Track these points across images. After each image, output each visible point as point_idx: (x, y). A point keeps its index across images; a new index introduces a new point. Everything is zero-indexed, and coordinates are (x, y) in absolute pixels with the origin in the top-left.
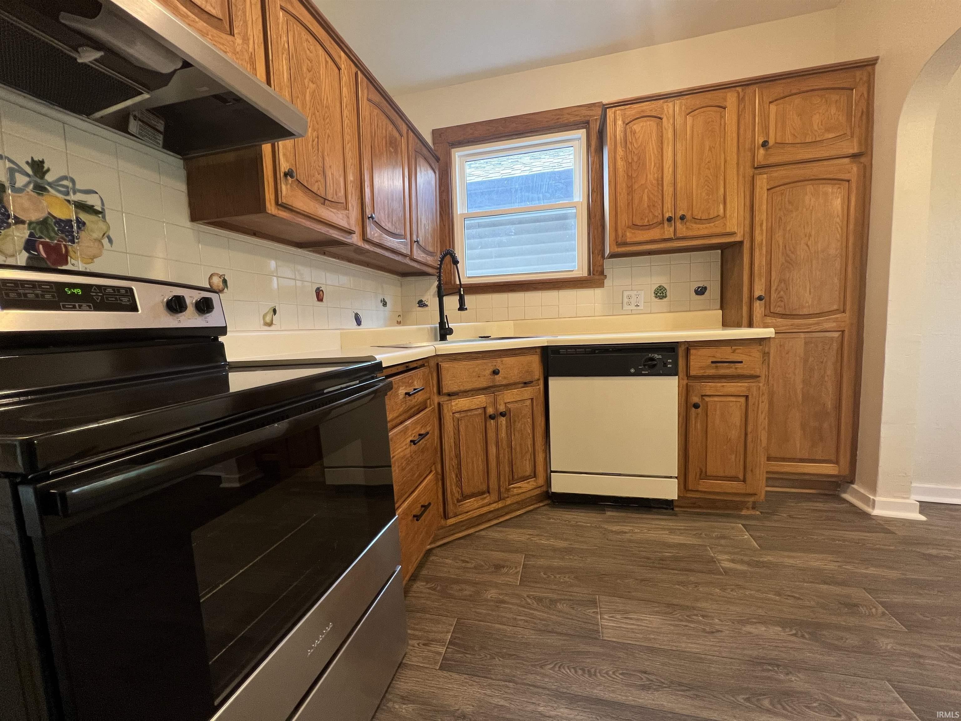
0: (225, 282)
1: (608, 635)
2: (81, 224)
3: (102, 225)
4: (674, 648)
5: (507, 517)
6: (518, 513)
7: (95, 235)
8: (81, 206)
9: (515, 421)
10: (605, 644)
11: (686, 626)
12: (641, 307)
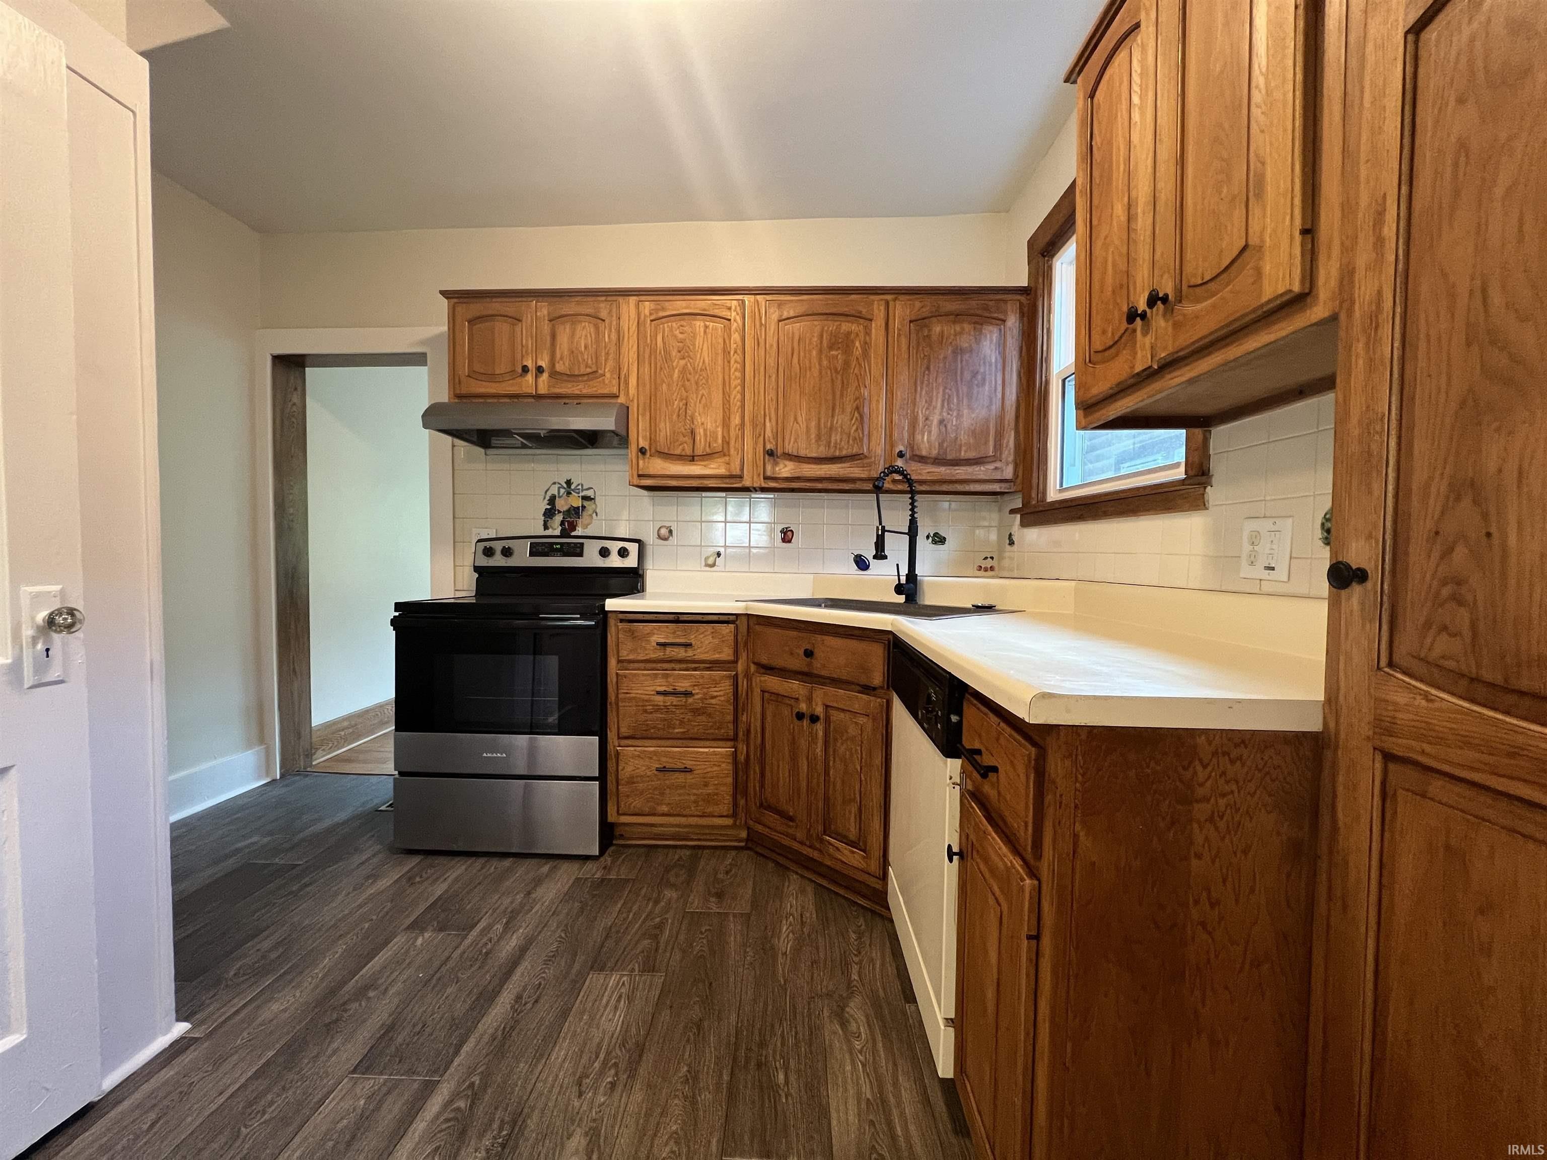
0: (671, 532)
1: (594, 979)
2: (584, 507)
3: (594, 506)
4: (562, 1035)
5: (841, 892)
6: (861, 901)
7: (590, 512)
8: (586, 498)
9: (836, 740)
10: (581, 977)
11: (597, 1057)
12: (1281, 574)
